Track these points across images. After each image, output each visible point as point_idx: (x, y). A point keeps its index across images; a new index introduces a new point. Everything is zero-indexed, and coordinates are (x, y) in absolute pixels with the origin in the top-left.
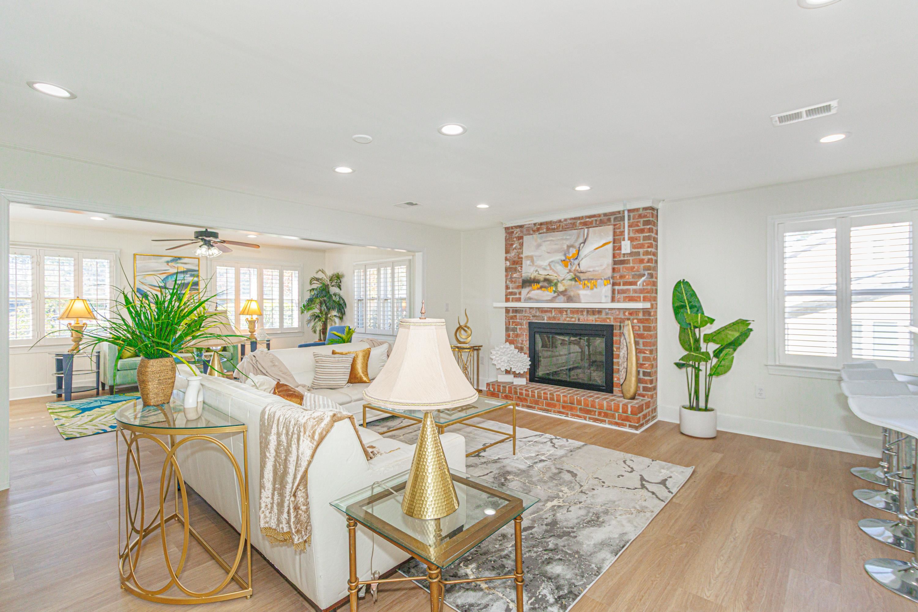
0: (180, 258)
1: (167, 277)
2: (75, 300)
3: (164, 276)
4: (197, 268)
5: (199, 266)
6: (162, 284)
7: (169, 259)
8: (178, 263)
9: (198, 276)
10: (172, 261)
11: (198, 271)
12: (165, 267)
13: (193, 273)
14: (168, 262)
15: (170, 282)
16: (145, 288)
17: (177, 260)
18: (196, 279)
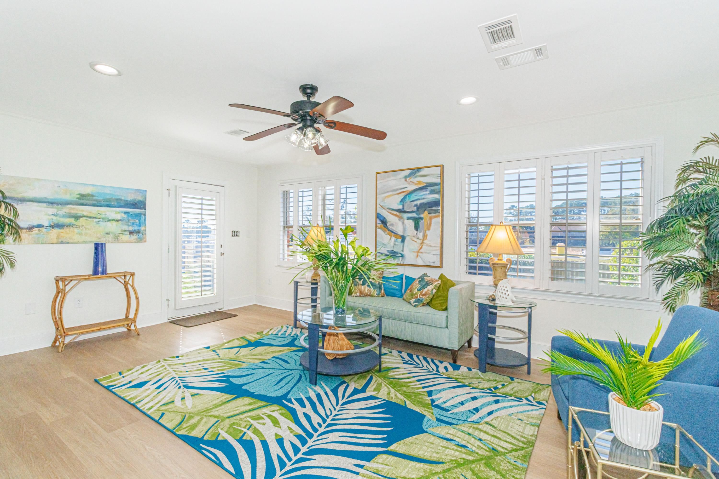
0: (418, 169)
1: (405, 197)
3: (402, 196)
4: (438, 180)
5: (443, 177)
6: (401, 207)
7: (407, 173)
8: (416, 177)
9: (441, 192)
10: (410, 175)
11: (442, 184)
12: (402, 184)
13: (433, 188)
14: (406, 177)
15: (408, 203)
16: (385, 214)
17: (415, 173)
18: (436, 196)
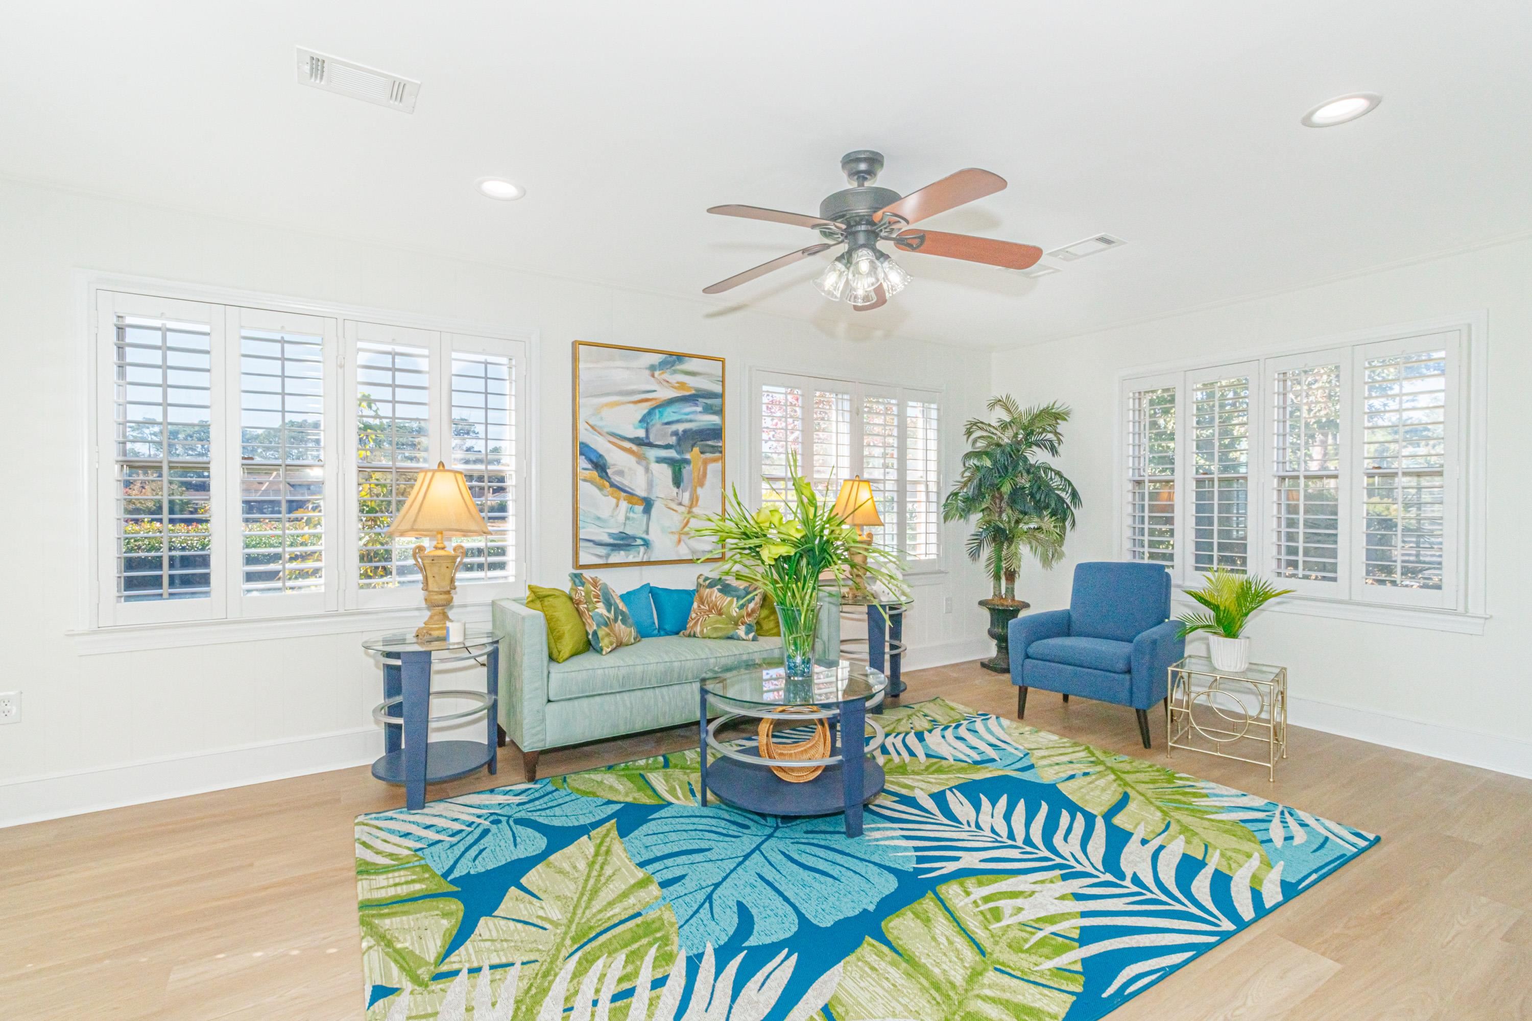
0: (680, 357)
1: (650, 413)
2: (434, 471)
3: (644, 408)
4: (717, 388)
5: (723, 382)
6: (641, 434)
7: (656, 358)
8: (675, 372)
9: (720, 412)
10: (663, 365)
11: (721, 396)
12: (646, 382)
13: (709, 401)
14: (652, 368)
15: (659, 426)
16: (601, 445)
17: (673, 364)
18: (715, 419)
